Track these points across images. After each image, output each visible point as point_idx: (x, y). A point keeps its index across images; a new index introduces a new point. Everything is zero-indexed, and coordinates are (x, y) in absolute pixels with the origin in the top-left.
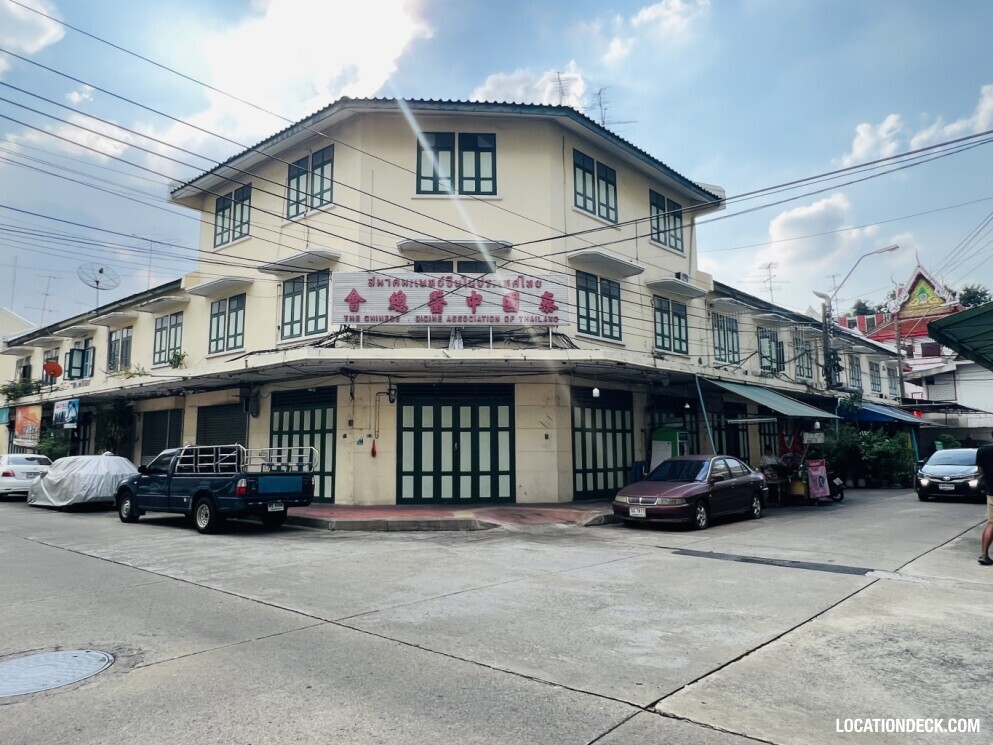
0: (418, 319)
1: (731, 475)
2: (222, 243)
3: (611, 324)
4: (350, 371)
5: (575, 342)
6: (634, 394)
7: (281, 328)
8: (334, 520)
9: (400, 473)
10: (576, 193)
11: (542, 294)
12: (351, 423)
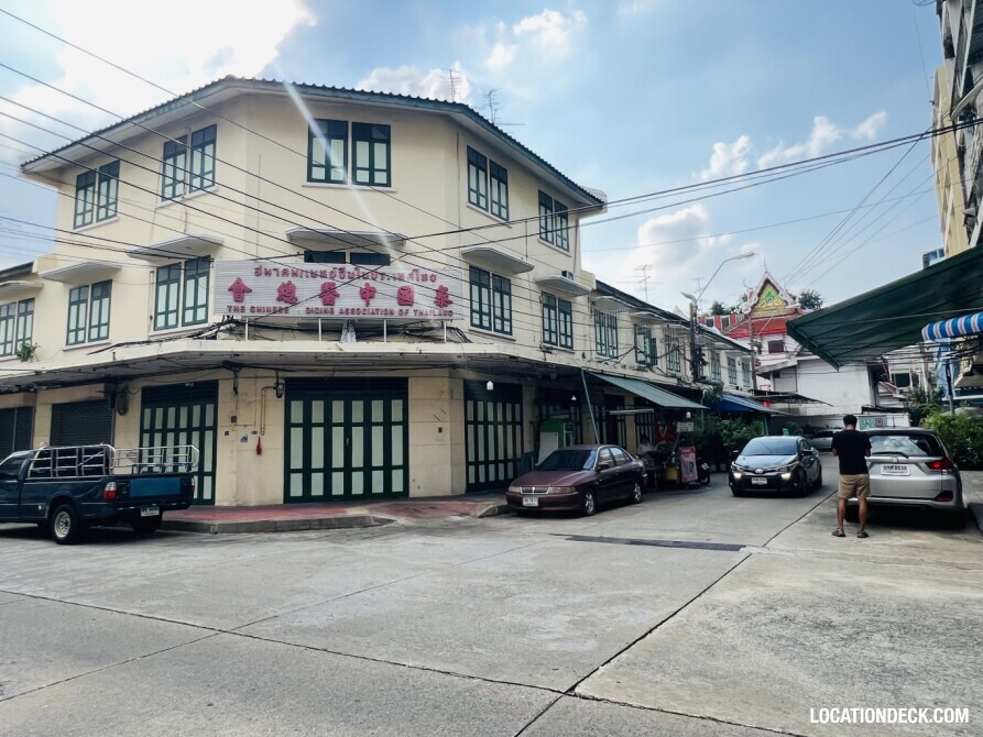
0: (309, 311)
1: (615, 464)
2: (84, 224)
3: (502, 319)
4: (234, 364)
5: (467, 336)
6: (524, 388)
7: (154, 318)
8: (217, 523)
9: (288, 471)
10: (470, 190)
11: (437, 288)
12: (234, 419)
